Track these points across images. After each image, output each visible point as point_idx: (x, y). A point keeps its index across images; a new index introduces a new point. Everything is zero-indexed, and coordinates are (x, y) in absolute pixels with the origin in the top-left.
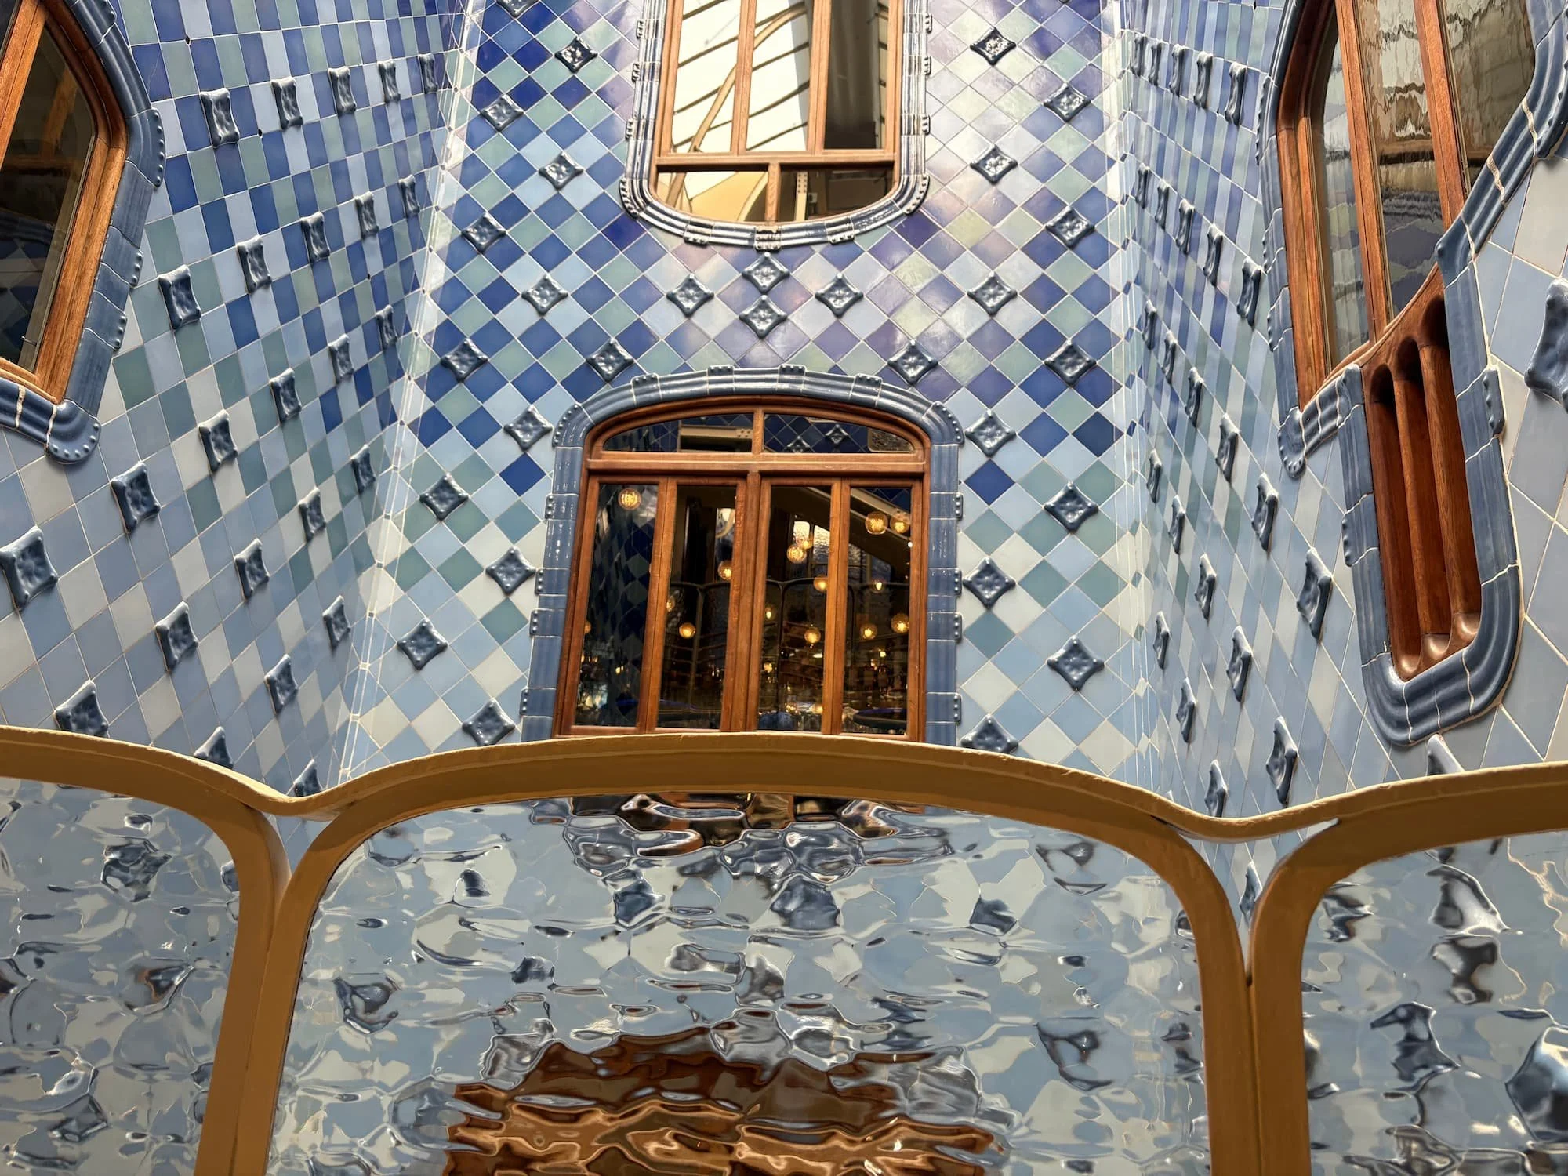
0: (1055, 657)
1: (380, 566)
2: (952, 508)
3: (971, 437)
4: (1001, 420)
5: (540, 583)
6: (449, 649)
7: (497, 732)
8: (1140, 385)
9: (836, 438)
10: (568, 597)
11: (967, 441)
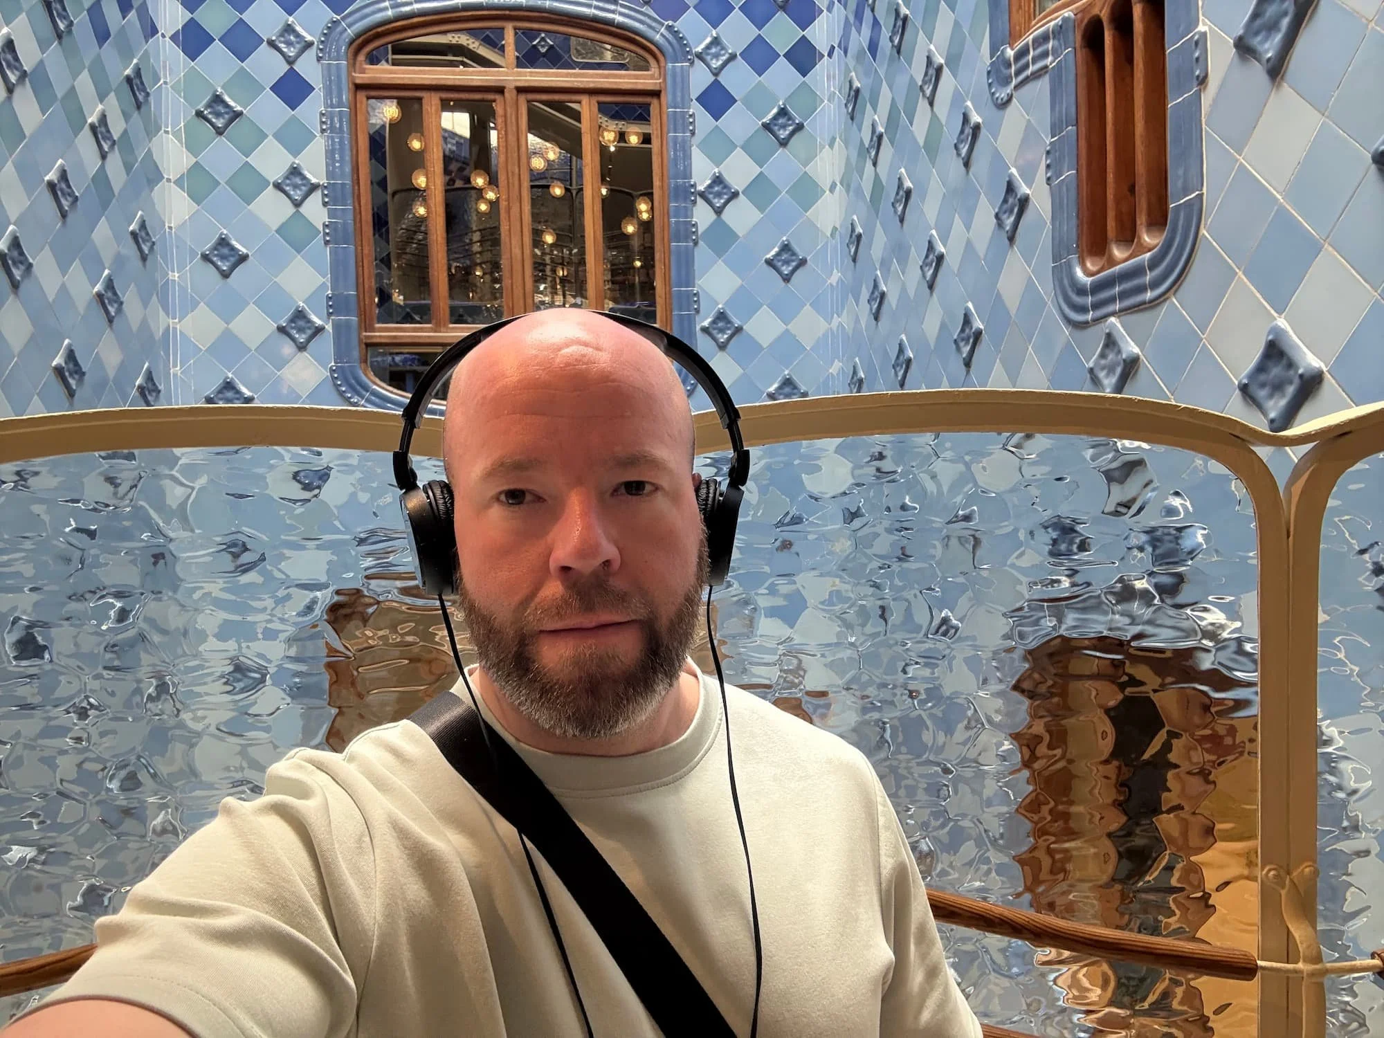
0: (769, 256)
1: (169, 180)
2: (685, 123)
3: (699, 56)
4: (724, 41)
5: (326, 195)
6: (251, 258)
7: (309, 332)
8: (839, 9)
9: (543, 46)
10: (354, 207)
11: (696, 60)
